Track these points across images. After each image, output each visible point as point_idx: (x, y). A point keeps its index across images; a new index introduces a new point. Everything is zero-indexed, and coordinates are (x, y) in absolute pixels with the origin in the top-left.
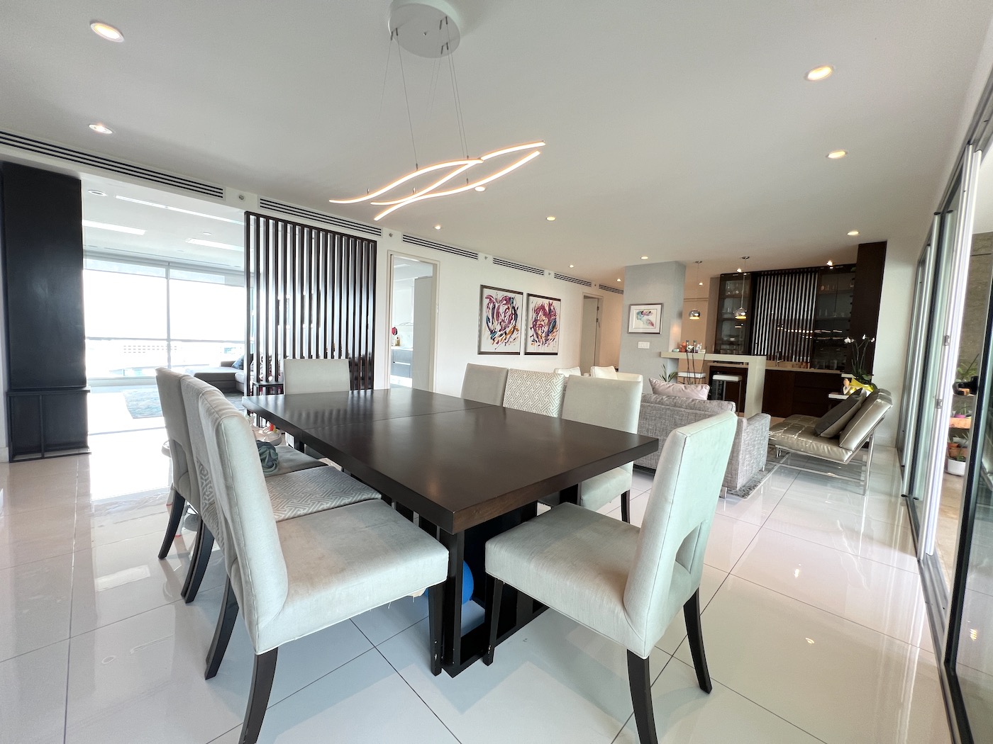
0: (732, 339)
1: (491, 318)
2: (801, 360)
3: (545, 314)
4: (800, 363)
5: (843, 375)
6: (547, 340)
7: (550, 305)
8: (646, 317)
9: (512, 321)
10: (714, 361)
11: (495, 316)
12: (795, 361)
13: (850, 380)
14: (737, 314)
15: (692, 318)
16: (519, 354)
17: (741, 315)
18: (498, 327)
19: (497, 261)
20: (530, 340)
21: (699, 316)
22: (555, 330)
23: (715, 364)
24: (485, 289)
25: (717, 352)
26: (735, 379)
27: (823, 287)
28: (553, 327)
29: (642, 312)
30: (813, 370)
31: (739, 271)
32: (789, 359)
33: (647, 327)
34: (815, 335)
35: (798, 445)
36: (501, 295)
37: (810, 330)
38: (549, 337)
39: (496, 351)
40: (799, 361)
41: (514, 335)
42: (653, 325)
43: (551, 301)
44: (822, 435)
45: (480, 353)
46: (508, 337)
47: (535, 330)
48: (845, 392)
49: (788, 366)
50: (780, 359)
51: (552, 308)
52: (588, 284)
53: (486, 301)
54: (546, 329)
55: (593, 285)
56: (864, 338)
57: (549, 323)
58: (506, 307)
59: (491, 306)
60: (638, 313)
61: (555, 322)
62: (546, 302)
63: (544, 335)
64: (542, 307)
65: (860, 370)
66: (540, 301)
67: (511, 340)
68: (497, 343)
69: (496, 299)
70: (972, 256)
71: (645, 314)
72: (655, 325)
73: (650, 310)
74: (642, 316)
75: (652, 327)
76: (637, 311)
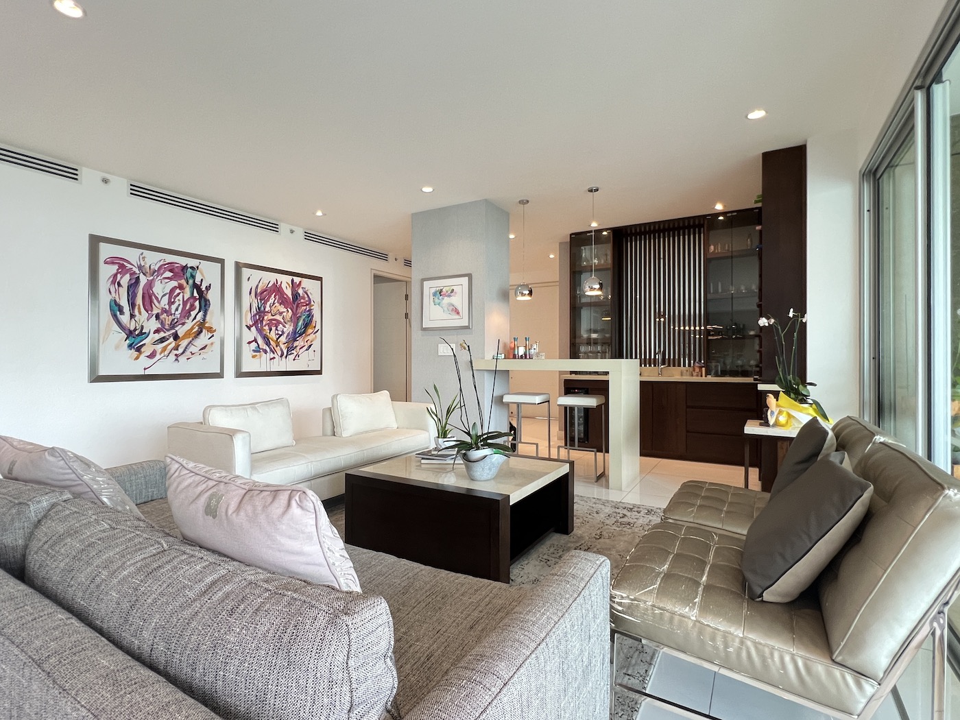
0: (594, 336)
1: (124, 302)
2: (692, 365)
3: (283, 301)
4: (691, 369)
5: (761, 387)
6: (290, 349)
7: (294, 286)
8: (446, 300)
9: (193, 313)
10: (572, 373)
11: (139, 301)
12: (684, 366)
13: (776, 394)
14: (587, 288)
15: (520, 298)
16: (219, 375)
17: (592, 289)
18: (153, 325)
19: (137, 191)
20: (247, 350)
21: (531, 293)
22: (310, 331)
23: (574, 377)
24: (102, 246)
25: (574, 354)
26: (591, 402)
27: (712, 247)
28: (304, 325)
29: (441, 292)
30: (710, 379)
31: (594, 225)
32: (675, 363)
33: (451, 317)
34: (708, 332)
35: (703, 642)
36: (153, 259)
37: (700, 326)
38: (296, 344)
39: (148, 372)
40: (689, 365)
41: (203, 339)
42: (458, 313)
43: (297, 280)
44: (767, 596)
45: (97, 378)
46: (184, 343)
47: (260, 331)
48: (772, 421)
49: (676, 375)
50: (663, 363)
51: (300, 291)
52: (383, 256)
53: (107, 271)
54: (289, 328)
55: (391, 258)
56: (791, 315)
57: (295, 319)
58: (174, 283)
59: (125, 280)
60: (435, 294)
61: (310, 316)
62: (285, 280)
63: (283, 339)
64: (277, 289)
65: (790, 377)
66: (271, 278)
67: (192, 349)
68: (152, 356)
69: (140, 267)
70: (952, 155)
71: (445, 295)
72: (461, 313)
73: (453, 288)
74: (441, 297)
75: (457, 317)
76: (433, 290)
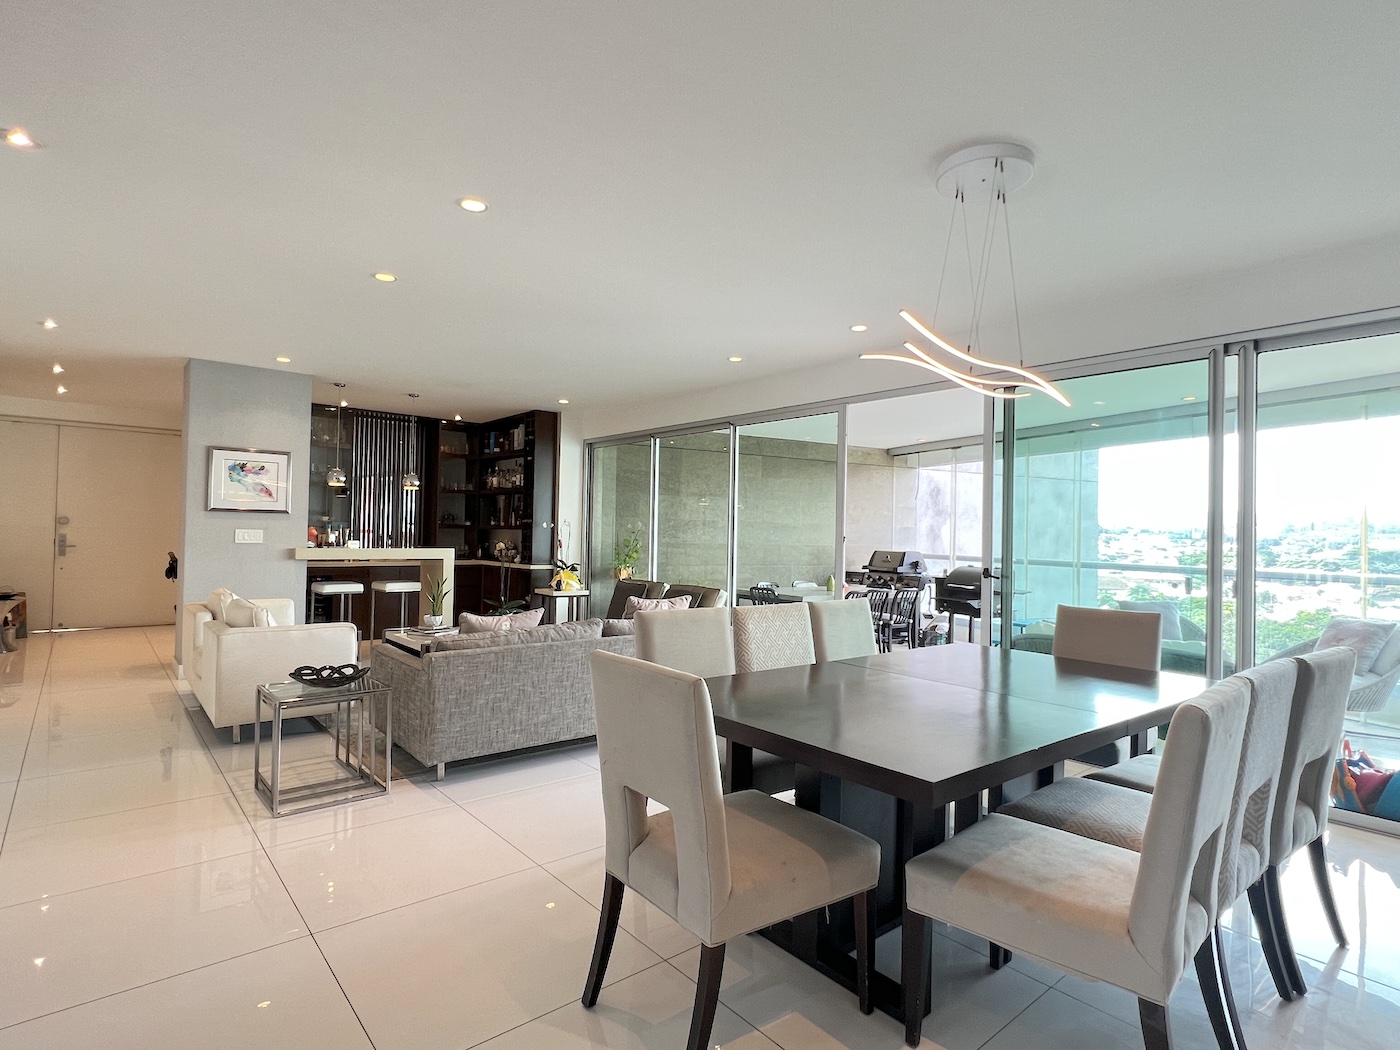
0: (326, 519)
8: (251, 478)
29: (242, 466)
33: (264, 499)
42: (270, 495)
60: (232, 468)
71: (250, 471)
72: (274, 495)
73: (264, 464)
74: (242, 473)
75: (269, 499)
76: (231, 463)
